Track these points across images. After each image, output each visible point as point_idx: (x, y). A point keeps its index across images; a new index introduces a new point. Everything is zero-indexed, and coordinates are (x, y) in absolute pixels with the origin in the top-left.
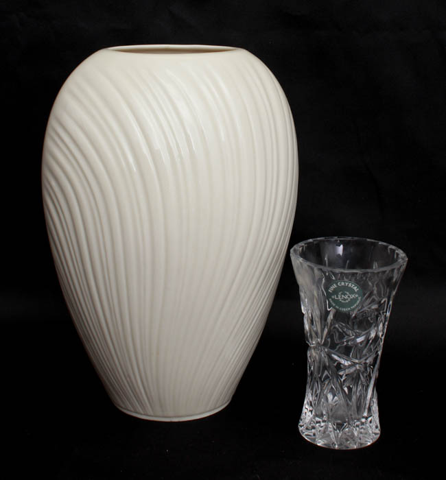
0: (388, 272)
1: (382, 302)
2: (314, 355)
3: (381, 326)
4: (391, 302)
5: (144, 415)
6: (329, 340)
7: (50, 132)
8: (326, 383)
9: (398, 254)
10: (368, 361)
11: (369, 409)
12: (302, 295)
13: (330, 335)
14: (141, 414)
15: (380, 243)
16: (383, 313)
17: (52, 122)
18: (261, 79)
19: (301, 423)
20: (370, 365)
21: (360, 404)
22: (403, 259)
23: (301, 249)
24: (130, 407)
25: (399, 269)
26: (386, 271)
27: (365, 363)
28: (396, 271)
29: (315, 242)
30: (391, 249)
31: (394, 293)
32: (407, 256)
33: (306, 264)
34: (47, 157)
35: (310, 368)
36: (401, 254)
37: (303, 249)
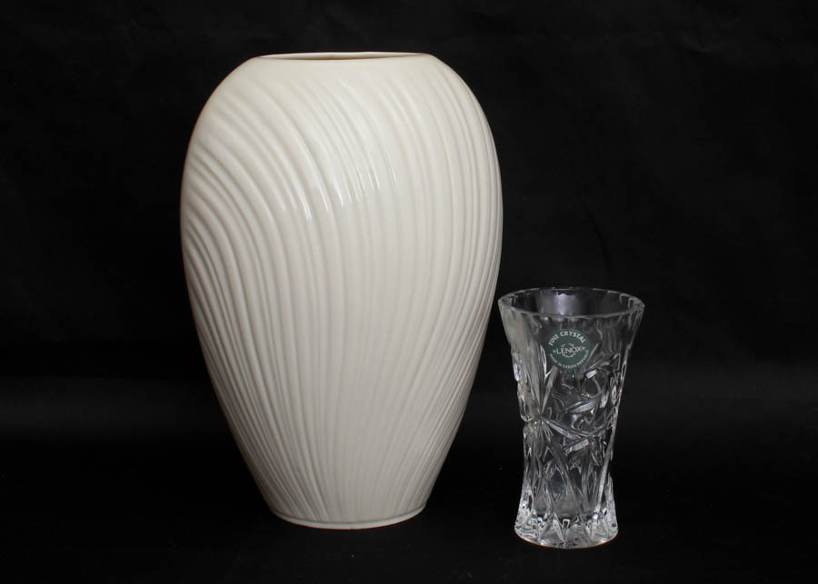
0: (620, 318)
1: (615, 357)
2: (531, 431)
3: (615, 389)
4: (625, 363)
5: (318, 522)
6: (550, 408)
7: (191, 160)
8: (549, 464)
9: (632, 302)
10: (600, 435)
11: (604, 498)
12: (515, 355)
13: (550, 403)
14: (314, 522)
15: (609, 292)
16: (616, 372)
17: (195, 149)
18: (454, 91)
19: (517, 524)
20: (602, 440)
21: (592, 491)
22: (638, 305)
23: (511, 300)
24: (300, 514)
25: (634, 315)
26: (618, 317)
27: (597, 438)
28: (630, 318)
29: (528, 294)
30: (623, 297)
31: (629, 347)
32: (644, 302)
33: (519, 313)
34: (188, 193)
35: (527, 450)
36: (636, 301)
37: (513, 301)
